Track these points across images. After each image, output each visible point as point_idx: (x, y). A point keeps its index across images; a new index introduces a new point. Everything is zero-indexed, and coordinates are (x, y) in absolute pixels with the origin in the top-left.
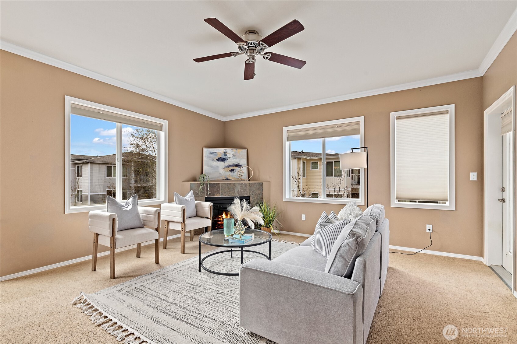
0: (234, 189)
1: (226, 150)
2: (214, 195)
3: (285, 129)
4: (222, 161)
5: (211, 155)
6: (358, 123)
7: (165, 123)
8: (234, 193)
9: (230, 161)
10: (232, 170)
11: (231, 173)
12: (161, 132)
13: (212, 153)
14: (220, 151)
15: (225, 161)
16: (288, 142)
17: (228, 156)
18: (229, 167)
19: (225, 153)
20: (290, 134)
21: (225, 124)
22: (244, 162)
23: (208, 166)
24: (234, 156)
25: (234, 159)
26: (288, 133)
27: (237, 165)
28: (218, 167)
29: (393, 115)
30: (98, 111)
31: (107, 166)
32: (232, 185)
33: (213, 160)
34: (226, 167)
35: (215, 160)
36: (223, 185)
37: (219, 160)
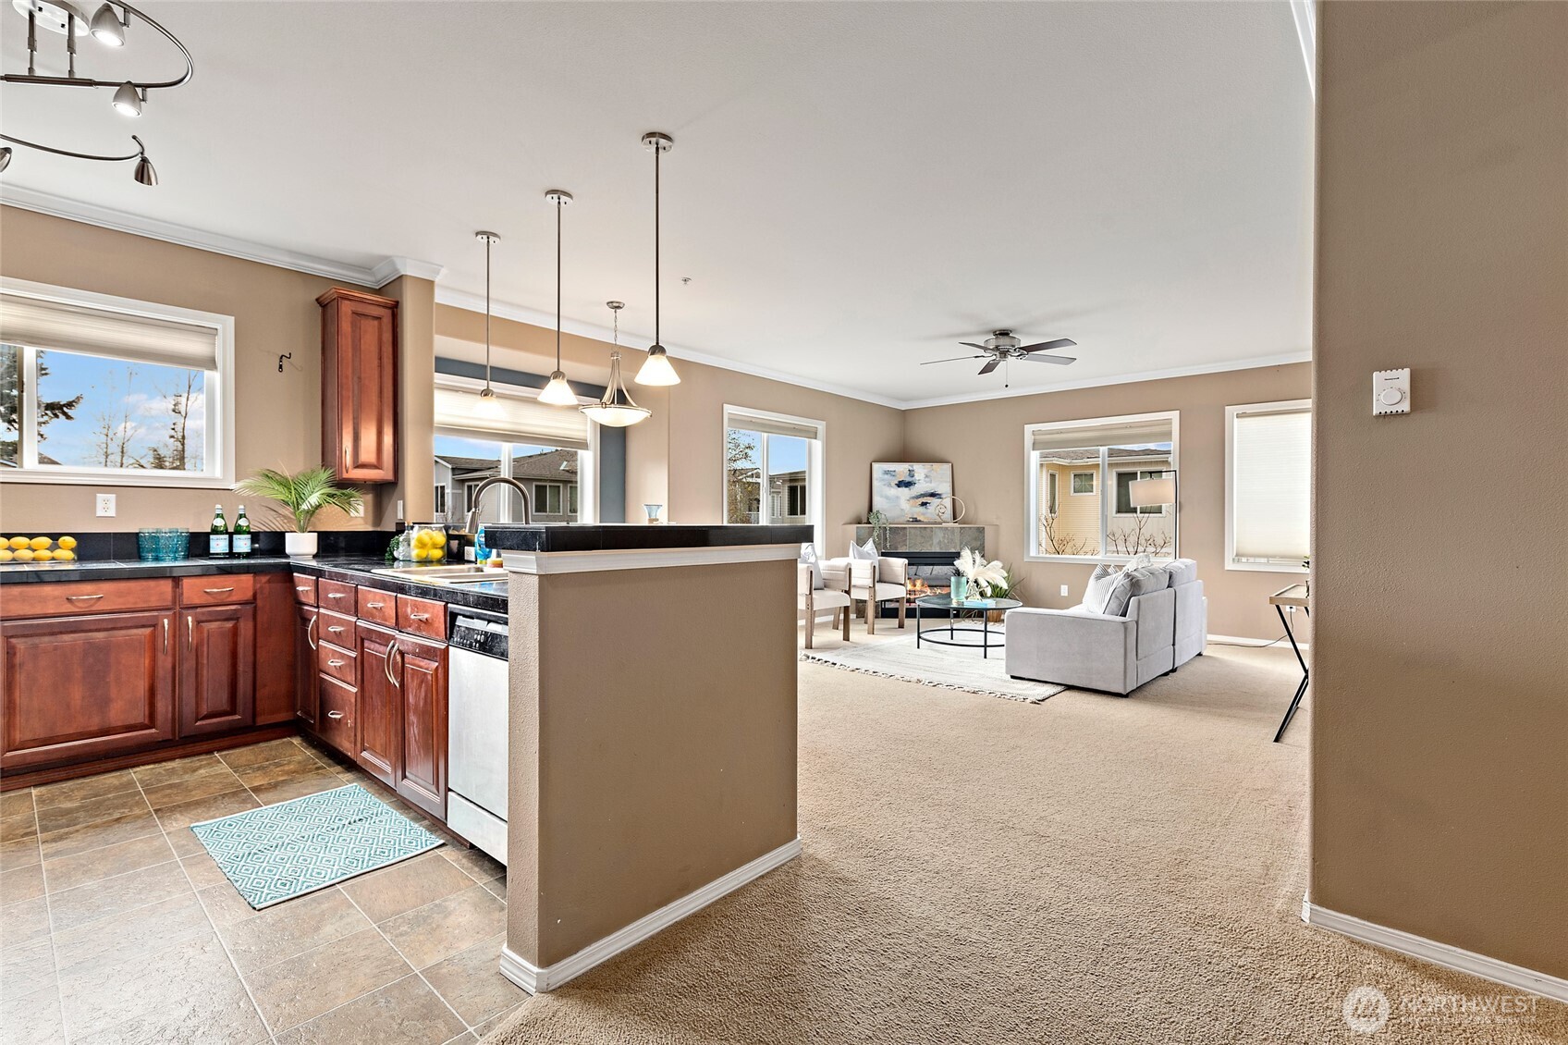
0: (931, 537)
1: (912, 466)
2: (896, 548)
3: (1029, 429)
4: (906, 487)
5: (886, 476)
6: (1169, 422)
7: (821, 426)
8: (931, 545)
9: (922, 487)
10: (924, 504)
11: (922, 509)
12: (813, 441)
13: (887, 472)
14: (901, 469)
15: (912, 487)
16: (1035, 452)
17: (917, 477)
18: (918, 497)
19: (911, 473)
20: (1037, 437)
21: (904, 415)
22: (944, 488)
23: (882, 496)
24: (927, 476)
25: (927, 482)
26: (1034, 435)
27: (933, 495)
28: (898, 497)
29: (1231, 411)
30: (750, 419)
31: (536, 486)
32: (928, 530)
33: (889, 485)
34: (913, 498)
35: (893, 484)
36: (913, 531)
37: (901, 484)
